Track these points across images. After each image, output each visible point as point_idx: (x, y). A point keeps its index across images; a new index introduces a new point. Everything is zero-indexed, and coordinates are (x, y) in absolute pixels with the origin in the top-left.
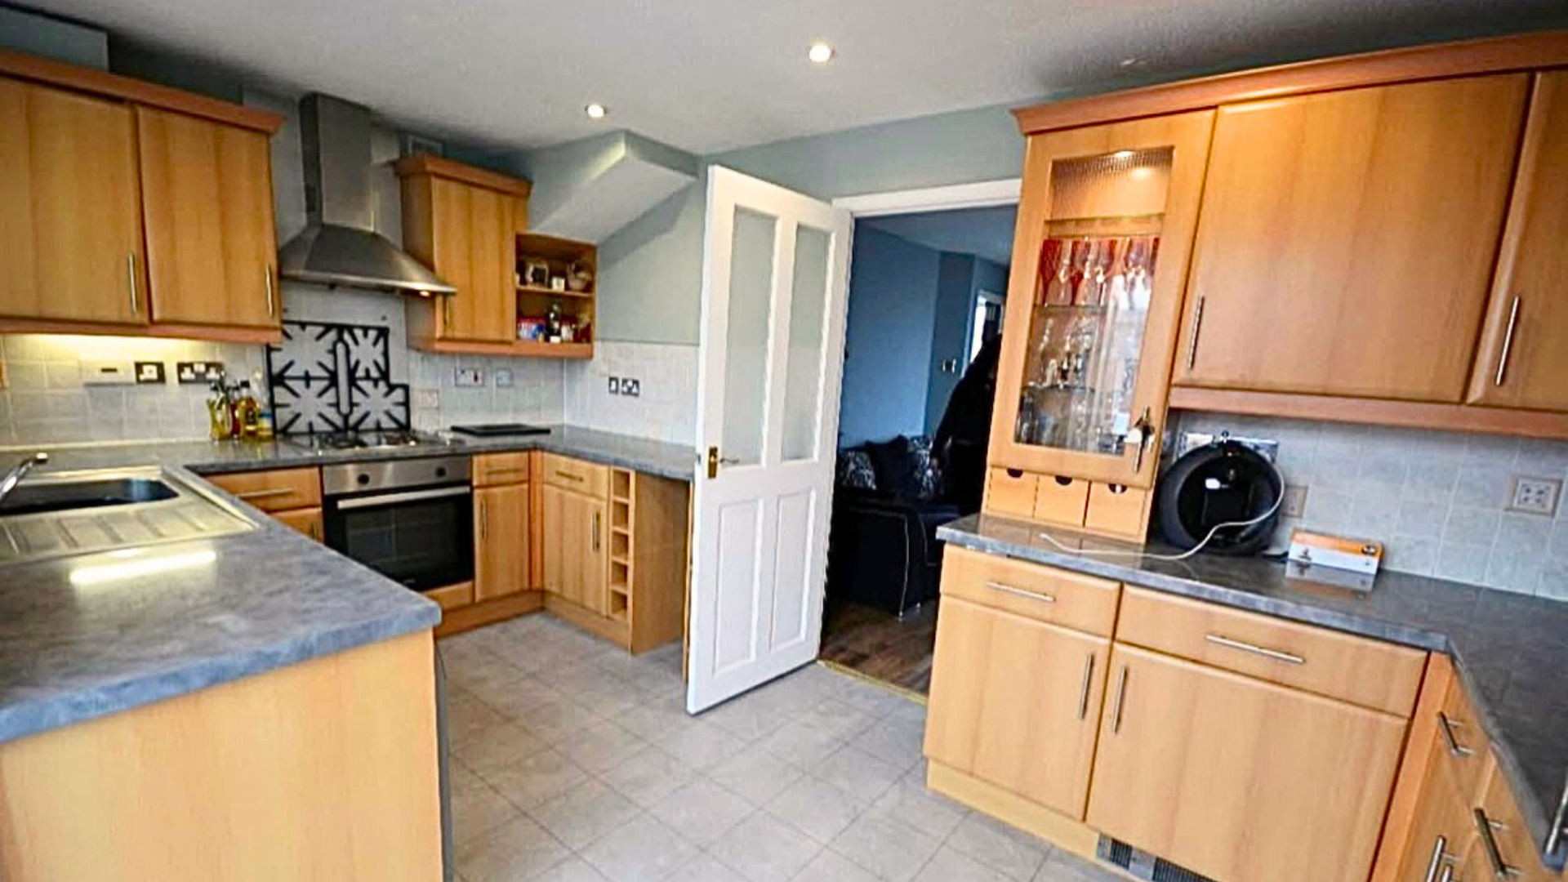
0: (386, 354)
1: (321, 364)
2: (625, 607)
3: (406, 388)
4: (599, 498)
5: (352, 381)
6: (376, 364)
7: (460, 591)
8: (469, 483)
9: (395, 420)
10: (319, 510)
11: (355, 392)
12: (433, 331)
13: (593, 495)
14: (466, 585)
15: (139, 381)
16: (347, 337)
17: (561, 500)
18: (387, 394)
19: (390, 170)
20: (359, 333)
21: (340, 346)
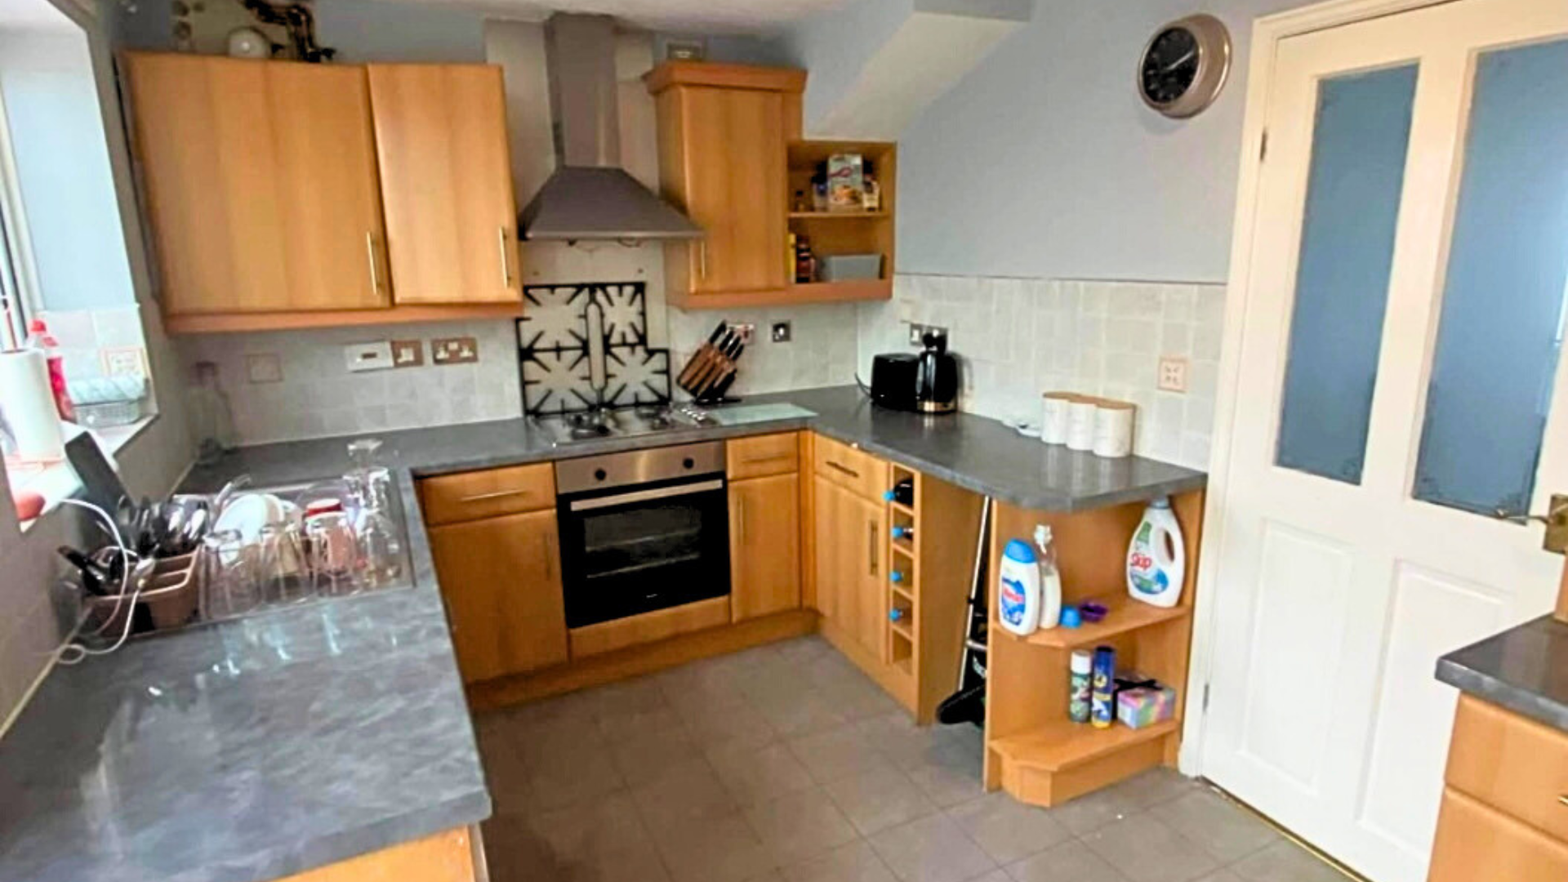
0: (643, 314)
1: (572, 333)
2: (909, 653)
3: (666, 352)
4: (878, 504)
5: (607, 348)
6: (633, 326)
7: (715, 606)
8: (721, 475)
9: (654, 391)
10: (554, 511)
11: (610, 360)
12: (688, 285)
13: (870, 498)
14: (721, 600)
15: (397, 365)
16: (600, 296)
17: (835, 497)
18: (645, 362)
19: (643, 87)
20: (612, 291)
21: (593, 309)
